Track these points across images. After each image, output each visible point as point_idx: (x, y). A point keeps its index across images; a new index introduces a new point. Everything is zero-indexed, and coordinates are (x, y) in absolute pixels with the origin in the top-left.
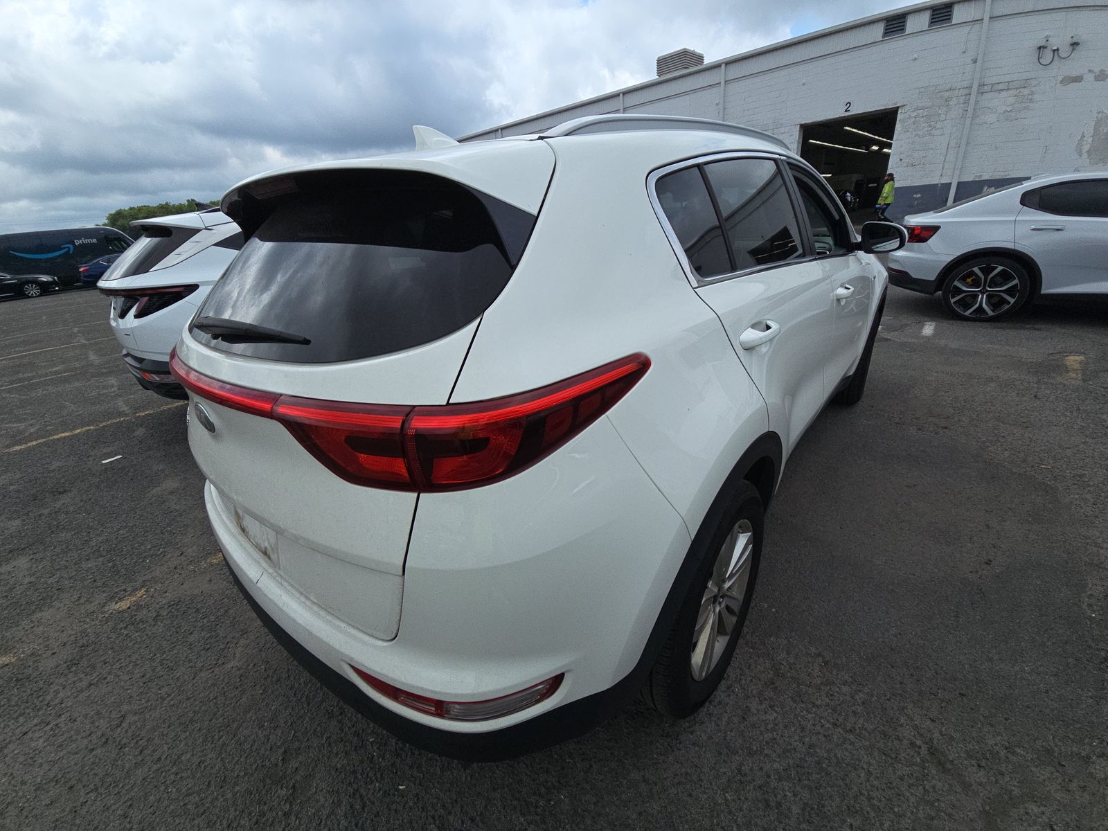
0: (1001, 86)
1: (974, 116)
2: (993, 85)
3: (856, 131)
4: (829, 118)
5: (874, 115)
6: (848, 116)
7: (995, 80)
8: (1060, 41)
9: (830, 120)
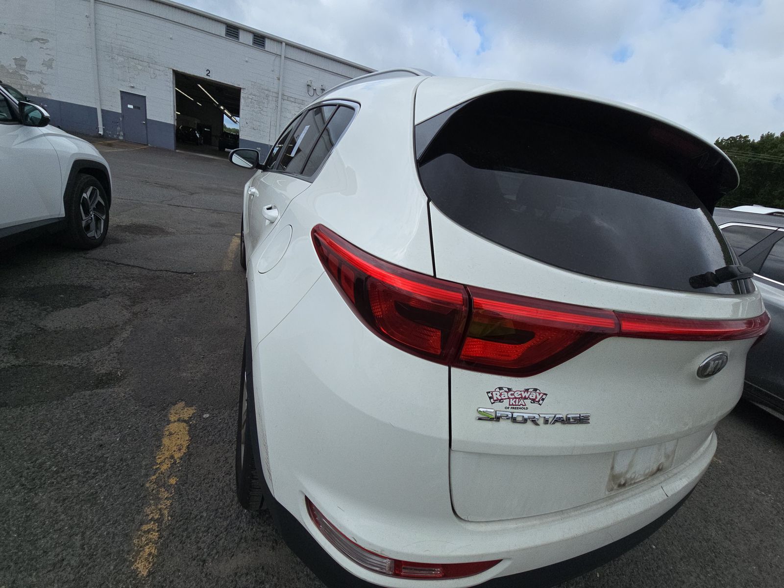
0: (292, 99)
1: (281, 112)
2: (288, 97)
3: (202, 89)
4: (195, 75)
5: (217, 84)
6: (206, 79)
7: (290, 95)
8: (316, 85)
9: (196, 76)
